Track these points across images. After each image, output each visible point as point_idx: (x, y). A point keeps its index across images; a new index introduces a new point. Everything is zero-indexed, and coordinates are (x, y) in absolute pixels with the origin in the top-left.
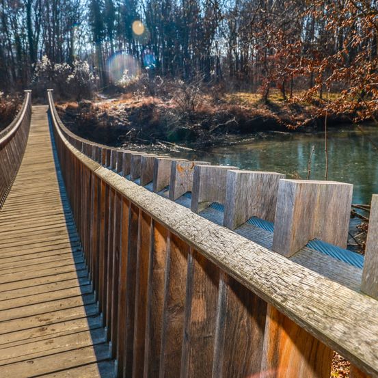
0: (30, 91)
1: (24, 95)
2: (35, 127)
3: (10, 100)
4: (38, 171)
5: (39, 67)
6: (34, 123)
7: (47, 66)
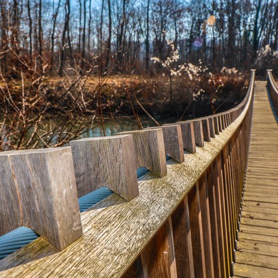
0: (255, 70)
1: (250, 72)
2: (257, 97)
3: (241, 76)
4: (266, 128)
5: (262, 53)
6: (257, 94)
7: (267, 52)
